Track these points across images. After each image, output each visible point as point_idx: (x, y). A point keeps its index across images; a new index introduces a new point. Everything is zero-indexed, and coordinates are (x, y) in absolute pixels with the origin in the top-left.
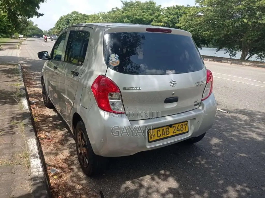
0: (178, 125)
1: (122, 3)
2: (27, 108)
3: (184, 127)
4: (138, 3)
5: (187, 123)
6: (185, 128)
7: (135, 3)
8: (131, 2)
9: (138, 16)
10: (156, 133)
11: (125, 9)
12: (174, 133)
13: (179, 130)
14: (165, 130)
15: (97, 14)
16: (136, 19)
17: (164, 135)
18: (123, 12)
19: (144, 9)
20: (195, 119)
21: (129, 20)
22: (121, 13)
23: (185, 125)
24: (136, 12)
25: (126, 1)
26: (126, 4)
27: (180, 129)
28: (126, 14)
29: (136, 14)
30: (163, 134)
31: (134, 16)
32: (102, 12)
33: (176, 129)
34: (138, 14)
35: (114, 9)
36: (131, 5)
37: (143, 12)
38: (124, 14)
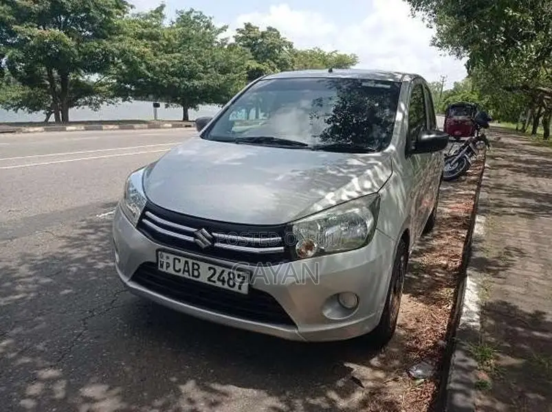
2: (472, 279)
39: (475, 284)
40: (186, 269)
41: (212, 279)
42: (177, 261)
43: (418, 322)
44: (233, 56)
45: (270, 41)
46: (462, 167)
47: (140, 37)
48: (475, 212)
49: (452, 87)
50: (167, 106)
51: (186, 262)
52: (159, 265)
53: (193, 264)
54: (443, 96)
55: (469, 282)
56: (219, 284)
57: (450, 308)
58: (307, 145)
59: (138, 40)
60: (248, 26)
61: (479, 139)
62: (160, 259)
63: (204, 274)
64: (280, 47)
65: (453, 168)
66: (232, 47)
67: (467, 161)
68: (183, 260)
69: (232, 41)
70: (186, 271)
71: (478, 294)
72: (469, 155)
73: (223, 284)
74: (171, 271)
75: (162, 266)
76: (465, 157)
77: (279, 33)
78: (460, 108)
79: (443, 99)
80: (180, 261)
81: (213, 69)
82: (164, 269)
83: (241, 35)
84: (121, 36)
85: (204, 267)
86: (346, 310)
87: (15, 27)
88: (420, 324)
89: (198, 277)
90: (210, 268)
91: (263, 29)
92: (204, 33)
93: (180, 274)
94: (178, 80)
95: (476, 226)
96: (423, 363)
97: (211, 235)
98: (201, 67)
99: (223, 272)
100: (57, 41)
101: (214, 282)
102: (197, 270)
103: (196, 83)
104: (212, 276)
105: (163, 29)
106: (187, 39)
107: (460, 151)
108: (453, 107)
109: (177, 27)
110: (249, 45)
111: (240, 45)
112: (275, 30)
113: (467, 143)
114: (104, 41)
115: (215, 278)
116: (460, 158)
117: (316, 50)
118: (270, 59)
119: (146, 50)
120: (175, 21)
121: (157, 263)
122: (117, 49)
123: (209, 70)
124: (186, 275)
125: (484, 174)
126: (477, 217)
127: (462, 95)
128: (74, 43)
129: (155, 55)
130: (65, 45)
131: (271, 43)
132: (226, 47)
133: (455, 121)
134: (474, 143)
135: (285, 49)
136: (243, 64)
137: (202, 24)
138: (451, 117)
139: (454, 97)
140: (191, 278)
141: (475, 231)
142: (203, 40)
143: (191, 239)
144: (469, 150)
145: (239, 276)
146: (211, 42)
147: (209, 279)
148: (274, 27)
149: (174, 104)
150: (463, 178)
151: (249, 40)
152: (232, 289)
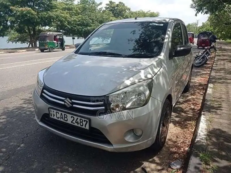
39: (205, 119)
40: (62, 117)
41: (73, 122)
42: (57, 113)
43: (177, 138)
44: (104, 15)
45: (120, 8)
46: (204, 60)
47: (64, 9)
48: (209, 82)
49: (202, 25)
50: (78, 38)
51: (61, 114)
52: (50, 115)
53: (64, 115)
54: (198, 29)
55: (203, 118)
56: (76, 124)
57: (193, 130)
58: (121, 55)
59: (64, 11)
60: (111, 2)
61: (212, 48)
62: (50, 112)
63: (70, 119)
64: (125, 10)
65: (200, 61)
66: (104, 11)
67: (206, 58)
68: (60, 113)
69: (104, 9)
70: (62, 118)
71: (206, 124)
72: (207, 55)
73: (78, 125)
74: (55, 118)
75: (51, 115)
76: (205, 56)
77: (124, 4)
78: (204, 34)
79: (198, 30)
80: (58, 113)
81: (96, 22)
82: (52, 117)
83: (108, 6)
84: (56, 9)
85: (69, 116)
86: (137, 137)
87: (11, 7)
88: (178, 139)
89: (67, 121)
90: (72, 117)
91: (117, 3)
92: (92, 6)
93: (59, 119)
94: (81, 28)
95: (208, 89)
96: (177, 160)
97: (71, 101)
98: (91, 21)
99: (77, 118)
100: (29, 12)
101: (74, 123)
102: (66, 117)
103: (89, 28)
104: (73, 121)
105: (74, 5)
106: (84, 9)
107: (203, 53)
108: (201, 33)
109: (81, 4)
110: (111, 10)
111: (108, 11)
112: (122, 3)
113: (206, 50)
114: (49, 12)
115: (74, 122)
116: (203, 57)
117: (141, 11)
118: (121, 16)
119: (67, 15)
120: (79, 1)
121: (49, 114)
122: (54, 15)
123: (94, 22)
124: (62, 120)
125: (214, 63)
126: (209, 84)
127: (206, 28)
128: (36, 13)
129: (71, 17)
130: (32, 14)
131: (121, 9)
132: (101, 11)
133: (202, 40)
134: (209, 50)
135: (127, 11)
136: (109, 19)
137: (91, 2)
138: (200, 38)
139: (202, 29)
140: (64, 121)
141: (208, 92)
142: (91, 9)
143: (63, 103)
144: (207, 53)
145: (85, 121)
146: (95, 10)
147: (72, 122)
148: (122, 2)
149: (81, 38)
150: (205, 65)
151: (111, 8)
152: (82, 127)
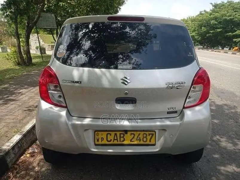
0: (138, 132)
1: (211, 5)
3: (149, 137)
4: (230, 3)
5: (153, 133)
6: (151, 139)
7: (226, 4)
8: (222, 3)
9: (228, 16)
10: (106, 136)
11: (213, 11)
12: (131, 141)
13: (140, 140)
14: (118, 135)
15: (186, 19)
16: (226, 19)
17: (116, 141)
18: (210, 14)
19: (236, 8)
20: (165, 130)
21: (216, 21)
22: (208, 15)
23: (151, 135)
24: (226, 12)
25: (216, 3)
26: (216, 6)
27: (142, 139)
28: (214, 16)
29: (225, 14)
30: (114, 139)
31: (222, 17)
32: (191, 16)
33: (136, 137)
34: (228, 15)
35: (202, 12)
36: (221, 6)
37: (235, 11)
38: (212, 16)
